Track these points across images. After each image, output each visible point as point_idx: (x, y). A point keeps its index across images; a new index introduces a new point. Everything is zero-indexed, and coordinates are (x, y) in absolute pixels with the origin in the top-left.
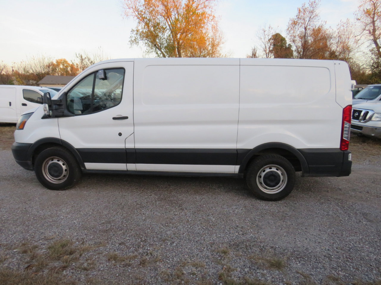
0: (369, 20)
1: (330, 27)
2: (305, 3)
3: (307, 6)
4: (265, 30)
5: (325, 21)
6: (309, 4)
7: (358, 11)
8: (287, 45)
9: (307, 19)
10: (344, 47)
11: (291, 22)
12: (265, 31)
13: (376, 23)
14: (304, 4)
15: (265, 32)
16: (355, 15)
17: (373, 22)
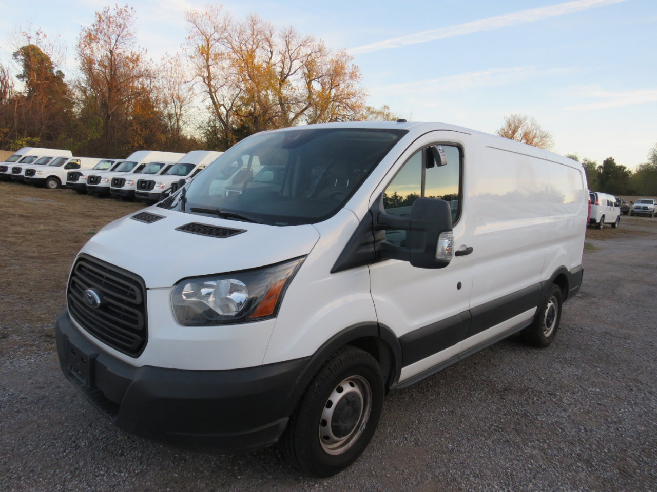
0: (201, 61)
1: (151, 60)
2: (109, 7)
3: (112, 13)
4: (29, 36)
5: (145, 49)
6: (116, 11)
7: (187, 44)
8: (55, 71)
9: (114, 37)
10: (173, 96)
11: (84, 34)
12: (29, 38)
13: (211, 67)
14: (107, 8)
15: (31, 40)
16: (182, 49)
17: (208, 67)
